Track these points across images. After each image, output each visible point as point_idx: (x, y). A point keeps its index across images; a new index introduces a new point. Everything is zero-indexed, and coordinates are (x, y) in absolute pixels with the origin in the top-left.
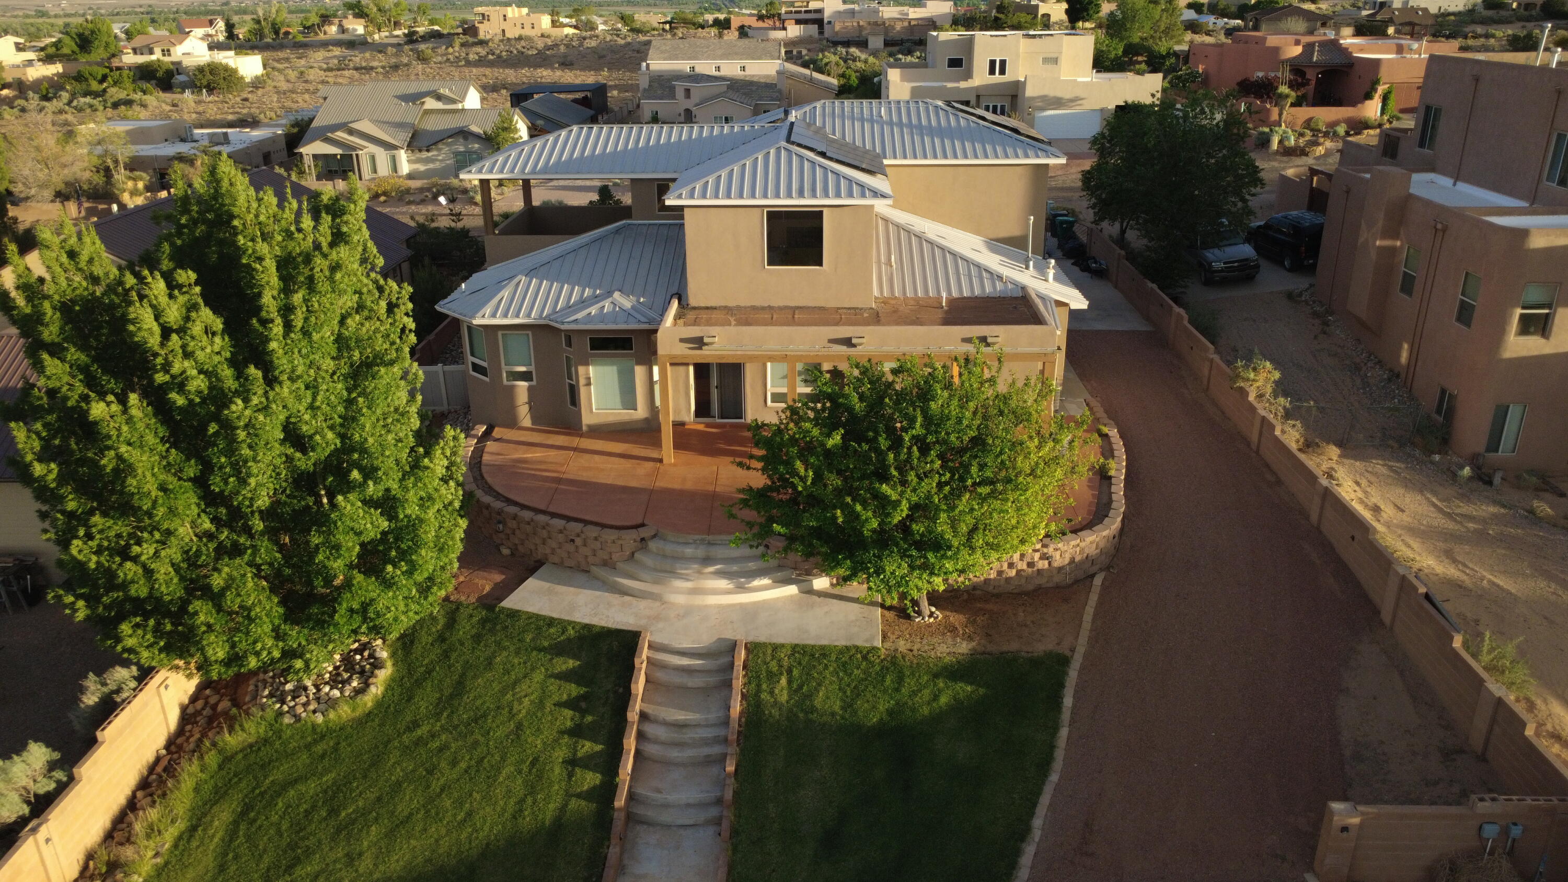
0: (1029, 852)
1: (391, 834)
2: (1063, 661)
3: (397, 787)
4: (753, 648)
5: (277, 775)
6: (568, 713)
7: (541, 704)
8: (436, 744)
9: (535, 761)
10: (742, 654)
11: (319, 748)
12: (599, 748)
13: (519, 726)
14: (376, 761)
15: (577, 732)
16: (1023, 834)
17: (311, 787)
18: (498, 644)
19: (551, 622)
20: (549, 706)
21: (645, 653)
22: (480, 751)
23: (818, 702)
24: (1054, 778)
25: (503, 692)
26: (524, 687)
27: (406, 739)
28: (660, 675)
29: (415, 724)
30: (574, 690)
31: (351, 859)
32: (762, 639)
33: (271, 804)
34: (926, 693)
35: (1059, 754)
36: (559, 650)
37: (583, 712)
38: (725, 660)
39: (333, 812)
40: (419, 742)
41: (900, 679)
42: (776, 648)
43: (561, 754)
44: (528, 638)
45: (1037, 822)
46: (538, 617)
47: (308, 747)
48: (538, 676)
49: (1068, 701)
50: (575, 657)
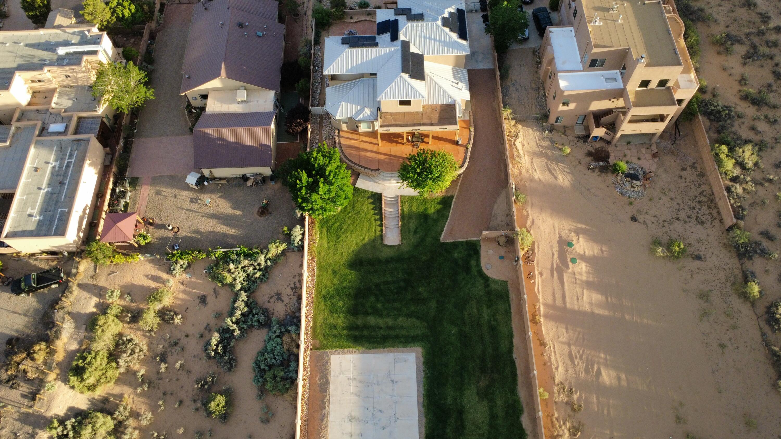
0: (443, 233)
1: (351, 233)
2: (452, 197)
3: (349, 225)
4: (401, 197)
5: (330, 223)
6: (373, 211)
7: (368, 208)
8: (353, 217)
9: (369, 220)
10: (399, 198)
11: (335, 218)
12: (379, 217)
13: (365, 213)
14: (345, 221)
15: (375, 214)
16: (442, 231)
17: (336, 225)
18: (358, 196)
19: (366, 191)
20: (369, 210)
21: (383, 198)
22: (360, 218)
23: (412, 207)
24: (448, 221)
25: (361, 207)
26: (364, 206)
27: (348, 216)
28: (386, 202)
29: (348, 214)
30: (373, 206)
31: (347, 237)
32: (403, 195)
33: (331, 229)
34: (430, 205)
35: (450, 216)
36: (369, 198)
37: (375, 210)
38: (397, 199)
39: (341, 230)
40: (350, 217)
41: (426, 202)
42: (405, 196)
43: (373, 218)
44: (363, 194)
45: (445, 229)
46: (364, 190)
47: (333, 218)
48: (366, 203)
49: (452, 206)
50: (372, 199)
